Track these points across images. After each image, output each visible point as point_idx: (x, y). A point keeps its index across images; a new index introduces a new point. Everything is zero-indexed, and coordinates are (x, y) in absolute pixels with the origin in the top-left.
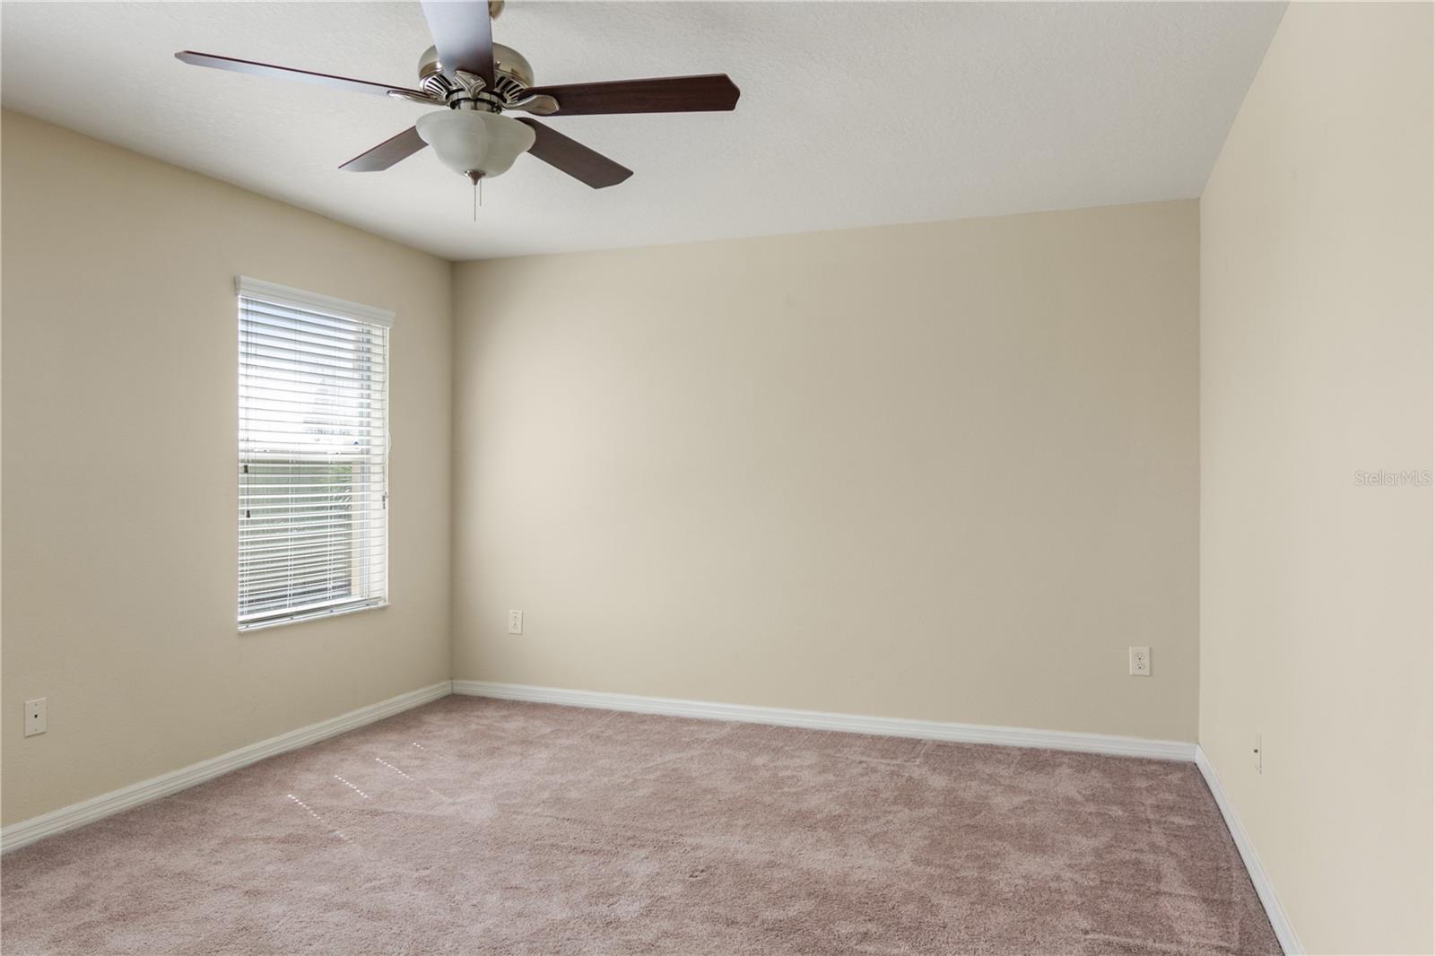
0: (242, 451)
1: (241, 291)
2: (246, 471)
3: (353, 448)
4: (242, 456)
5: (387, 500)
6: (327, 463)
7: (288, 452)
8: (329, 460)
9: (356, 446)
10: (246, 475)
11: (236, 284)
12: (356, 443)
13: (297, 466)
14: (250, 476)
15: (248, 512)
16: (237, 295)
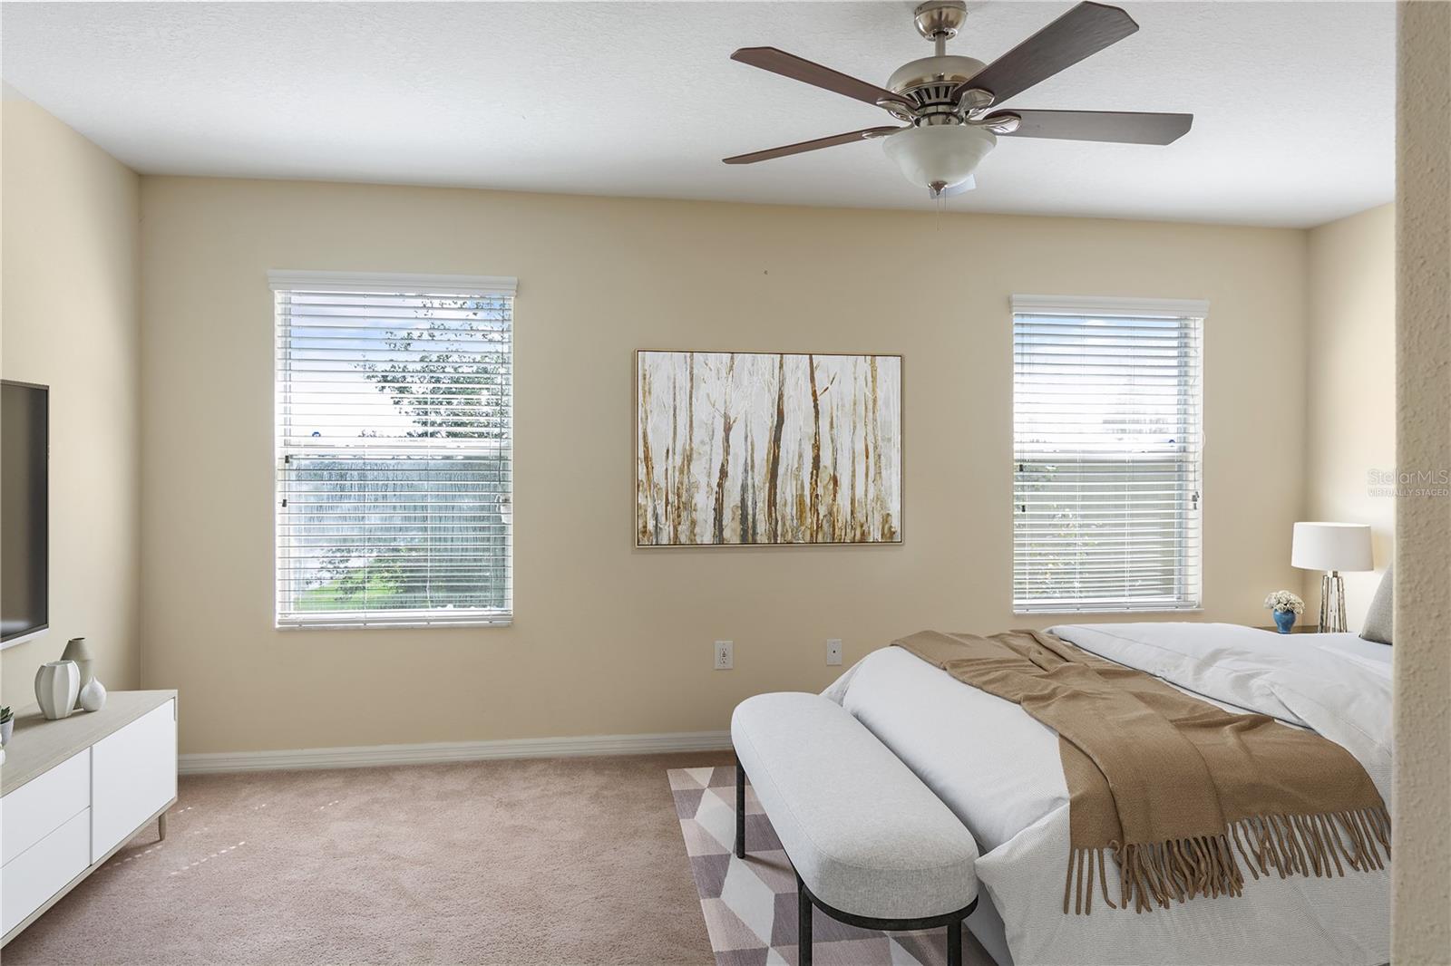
0: (1017, 452)
1: (1014, 308)
2: (1021, 470)
3: (1168, 446)
4: (1017, 456)
5: (1200, 500)
6: (1124, 462)
7: (1075, 452)
8: (1127, 459)
9: (1172, 444)
10: (1021, 473)
11: (1009, 303)
12: (1171, 441)
13: (1082, 464)
14: (1025, 474)
15: (1023, 506)
16: (1011, 312)
